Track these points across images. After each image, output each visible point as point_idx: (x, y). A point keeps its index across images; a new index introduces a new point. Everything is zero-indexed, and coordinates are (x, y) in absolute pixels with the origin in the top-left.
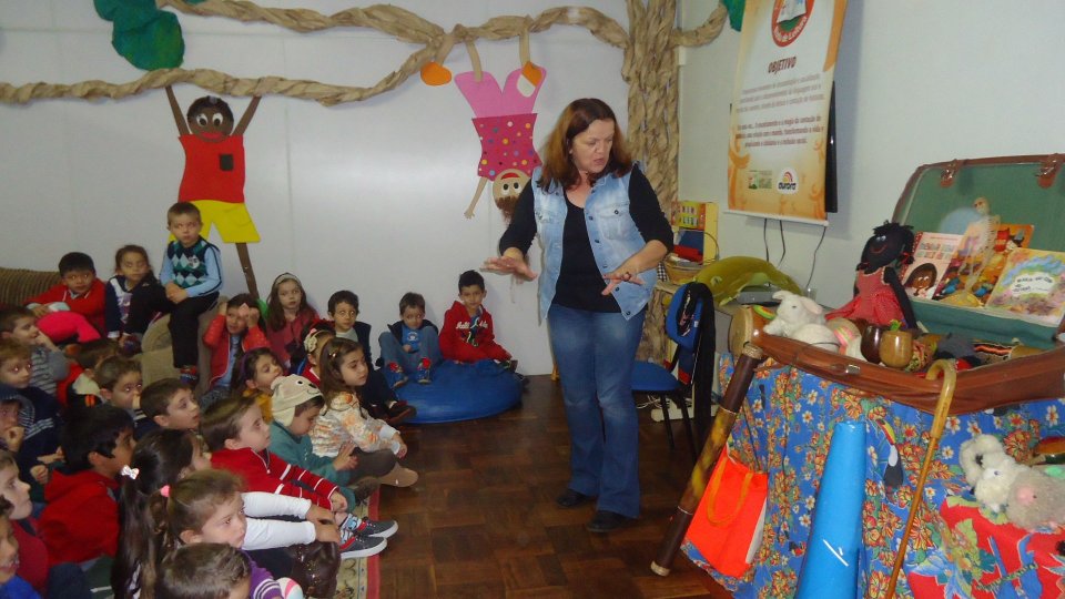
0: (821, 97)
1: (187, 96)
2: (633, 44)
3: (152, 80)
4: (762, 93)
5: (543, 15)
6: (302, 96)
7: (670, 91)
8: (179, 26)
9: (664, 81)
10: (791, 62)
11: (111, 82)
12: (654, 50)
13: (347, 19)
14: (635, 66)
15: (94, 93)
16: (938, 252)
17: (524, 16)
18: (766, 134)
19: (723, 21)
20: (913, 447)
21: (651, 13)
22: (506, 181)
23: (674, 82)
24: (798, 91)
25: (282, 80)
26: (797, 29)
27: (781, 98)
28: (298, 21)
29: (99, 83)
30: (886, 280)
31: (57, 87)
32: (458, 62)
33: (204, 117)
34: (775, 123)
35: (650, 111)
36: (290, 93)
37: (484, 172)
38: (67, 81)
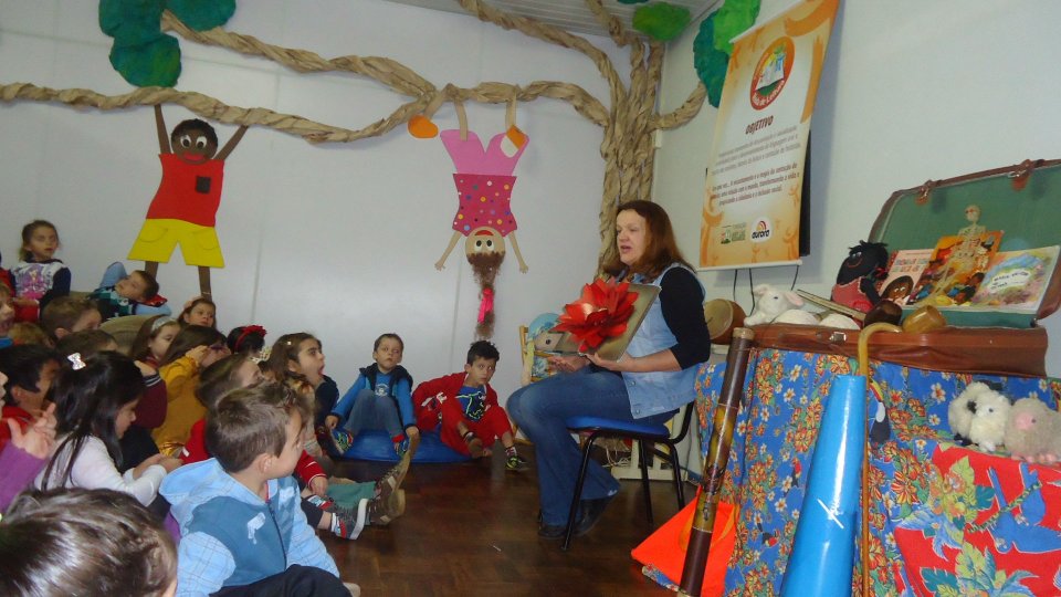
0: (798, 145)
1: (175, 116)
2: (614, 122)
3: (142, 96)
4: (739, 153)
5: (532, 86)
6: (289, 131)
7: (645, 171)
8: (179, 51)
9: (640, 161)
10: (768, 121)
11: (101, 93)
12: (633, 132)
13: (345, 65)
14: (613, 145)
15: (81, 101)
16: (914, 266)
17: (514, 84)
18: (742, 189)
19: (702, 100)
20: (899, 412)
21: (632, 97)
22: (480, 238)
23: (650, 163)
24: (774, 144)
25: (272, 112)
26: (775, 92)
27: (758, 154)
28: (298, 62)
29: (90, 92)
30: (863, 291)
31: (45, 90)
32: (446, 119)
33: (188, 138)
34: (751, 178)
35: (625, 187)
36: (278, 126)
37: (459, 226)
38: (56, 86)
